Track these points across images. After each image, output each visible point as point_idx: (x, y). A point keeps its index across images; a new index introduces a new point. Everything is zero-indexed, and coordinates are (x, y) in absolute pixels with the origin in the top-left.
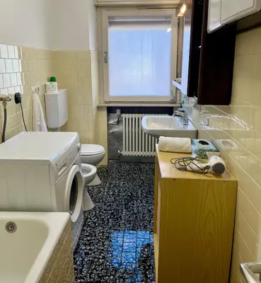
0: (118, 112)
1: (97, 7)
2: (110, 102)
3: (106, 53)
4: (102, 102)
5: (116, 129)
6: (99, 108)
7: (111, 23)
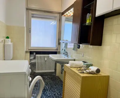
0: (35, 54)
1: (27, 9)
2: (31, 49)
3: (30, 28)
4: (27, 49)
5: (33, 61)
6: (26, 52)
7: (33, 17)
